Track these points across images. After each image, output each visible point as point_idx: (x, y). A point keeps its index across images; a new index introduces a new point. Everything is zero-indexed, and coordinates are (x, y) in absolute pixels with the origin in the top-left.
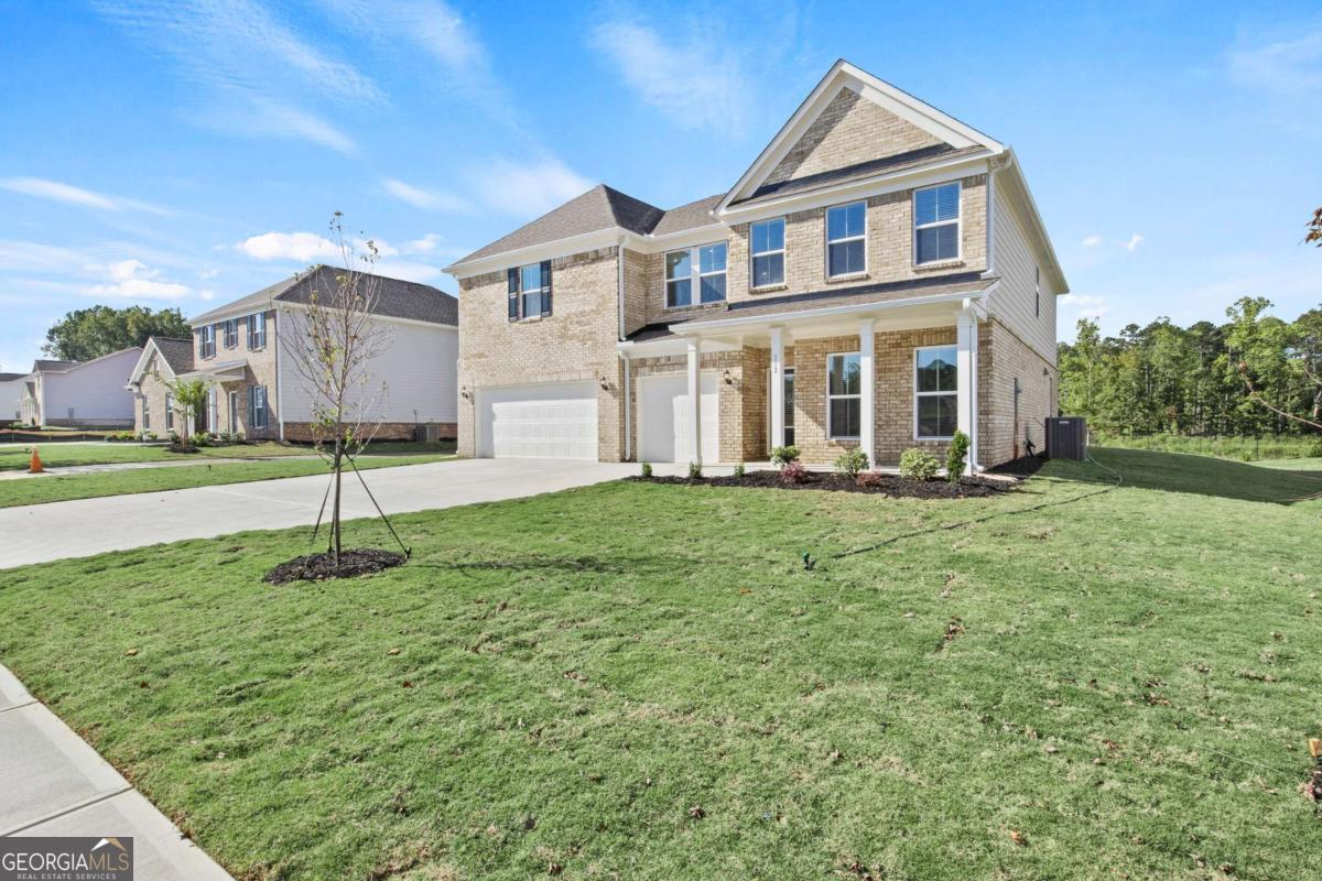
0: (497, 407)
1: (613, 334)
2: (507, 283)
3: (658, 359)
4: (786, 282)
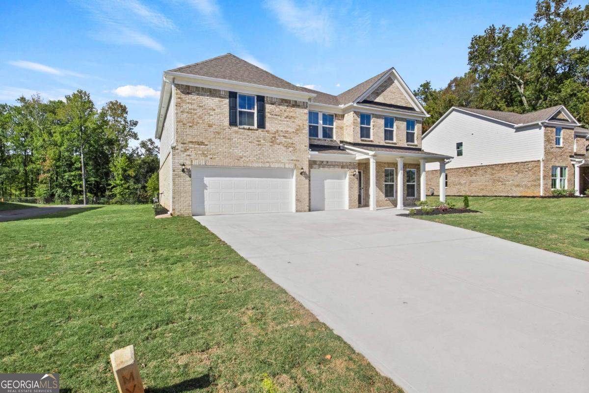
0: (207, 180)
1: (305, 146)
2: (228, 100)
3: (322, 162)
4: (372, 139)
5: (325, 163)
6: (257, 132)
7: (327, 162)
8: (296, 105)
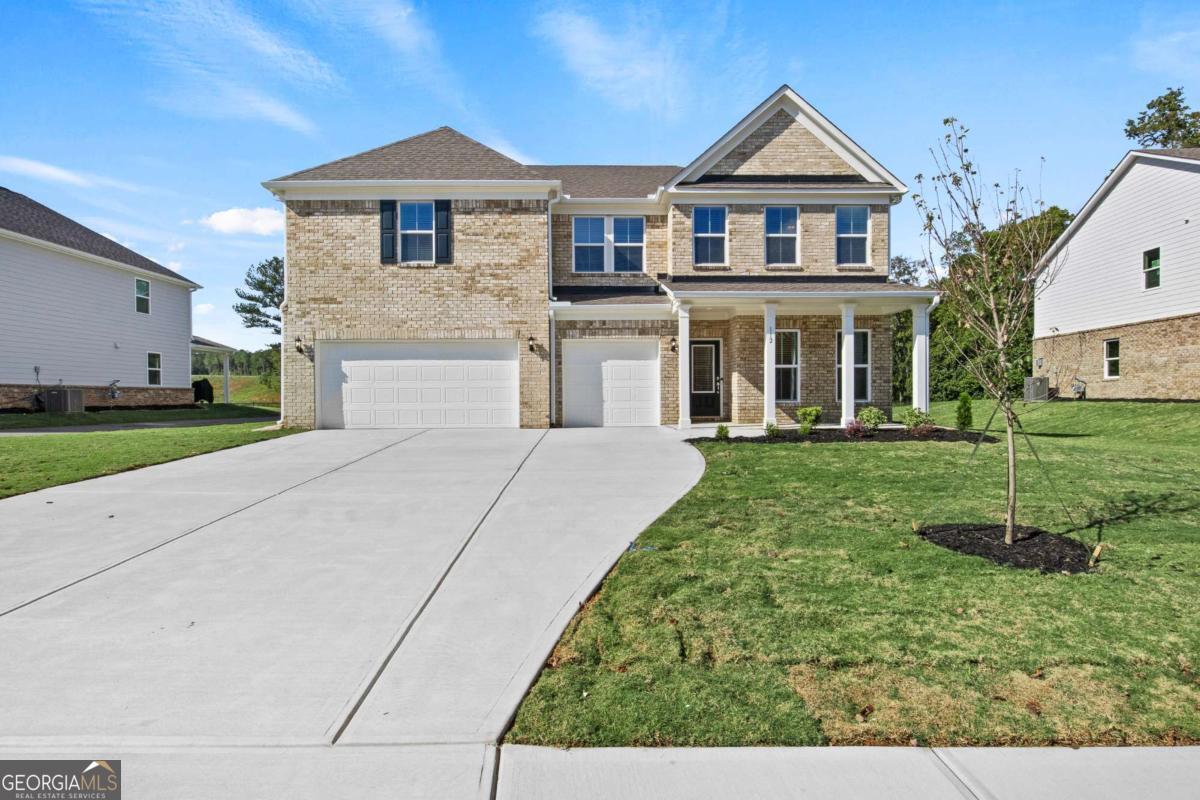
0: (347, 366)
1: (542, 292)
2: (377, 218)
3: (591, 323)
4: (727, 263)
5: (597, 325)
6: (436, 271)
7: (604, 323)
8: (520, 208)
